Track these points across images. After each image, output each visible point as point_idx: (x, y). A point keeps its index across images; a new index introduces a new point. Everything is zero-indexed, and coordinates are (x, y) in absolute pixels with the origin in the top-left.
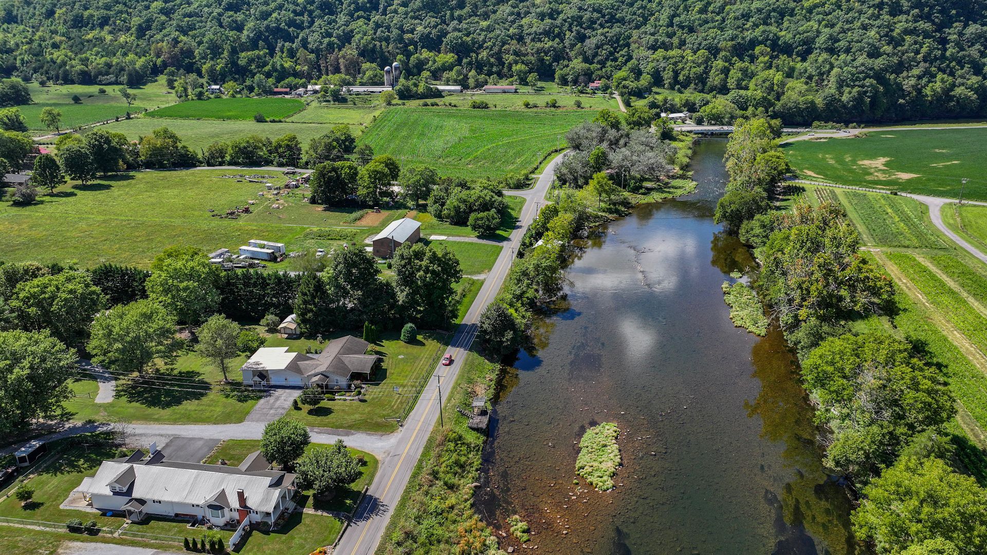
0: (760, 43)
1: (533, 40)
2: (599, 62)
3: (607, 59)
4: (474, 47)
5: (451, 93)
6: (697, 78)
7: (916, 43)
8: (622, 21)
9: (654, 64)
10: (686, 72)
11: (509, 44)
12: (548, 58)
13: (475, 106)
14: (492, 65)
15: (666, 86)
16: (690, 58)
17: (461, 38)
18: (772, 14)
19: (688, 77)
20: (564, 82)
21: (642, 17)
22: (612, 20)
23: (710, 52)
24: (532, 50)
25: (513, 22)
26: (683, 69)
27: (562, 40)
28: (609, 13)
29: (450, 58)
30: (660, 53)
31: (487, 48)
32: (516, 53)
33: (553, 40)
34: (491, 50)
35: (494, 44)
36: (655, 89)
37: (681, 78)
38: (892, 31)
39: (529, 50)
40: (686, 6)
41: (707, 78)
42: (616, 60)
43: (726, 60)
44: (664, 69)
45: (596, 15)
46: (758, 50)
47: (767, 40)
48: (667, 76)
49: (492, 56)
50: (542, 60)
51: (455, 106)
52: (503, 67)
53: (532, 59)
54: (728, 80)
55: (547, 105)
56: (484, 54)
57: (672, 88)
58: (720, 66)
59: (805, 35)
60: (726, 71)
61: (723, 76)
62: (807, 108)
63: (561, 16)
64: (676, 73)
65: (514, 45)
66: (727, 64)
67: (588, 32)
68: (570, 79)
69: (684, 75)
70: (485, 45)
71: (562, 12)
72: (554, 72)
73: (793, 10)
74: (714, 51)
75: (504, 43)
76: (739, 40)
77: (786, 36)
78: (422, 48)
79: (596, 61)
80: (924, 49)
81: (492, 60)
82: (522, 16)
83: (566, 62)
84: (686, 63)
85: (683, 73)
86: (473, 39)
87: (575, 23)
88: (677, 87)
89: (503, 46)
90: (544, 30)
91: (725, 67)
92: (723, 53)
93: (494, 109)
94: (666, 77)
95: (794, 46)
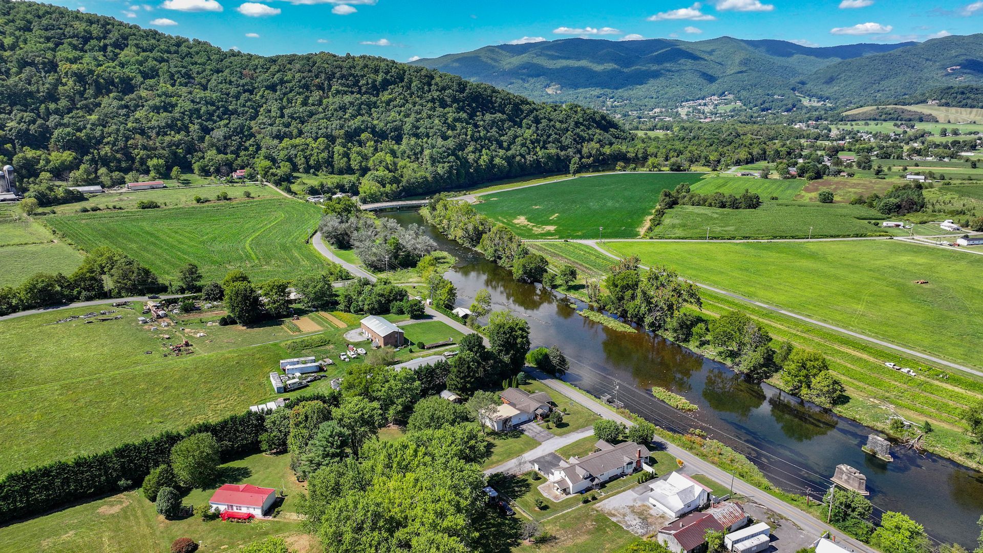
0: (363, 131)
1: (158, 134)
2: (232, 153)
3: (238, 149)
4: (90, 142)
5: (94, 194)
6: (324, 163)
7: (463, 128)
8: (234, 112)
9: (285, 152)
10: (314, 157)
11: (133, 139)
12: (181, 151)
13: (144, 207)
14: (119, 161)
15: (301, 170)
16: (314, 145)
17: (74, 135)
18: (363, 106)
19: (318, 161)
20: (205, 172)
21: (252, 108)
22: (228, 113)
23: (327, 139)
24: (162, 144)
25: (127, 116)
26: (311, 155)
27: (188, 132)
28: (223, 106)
29: (67, 156)
30: (286, 142)
31: (108, 143)
32: (145, 148)
33: (179, 133)
34: (114, 145)
35: (116, 139)
36: (295, 174)
37: (312, 162)
38: (447, 119)
39: (158, 144)
40: (288, 99)
41: (332, 161)
42: (246, 149)
43: (344, 146)
44: (296, 155)
45: (211, 108)
46: (364, 136)
47: (367, 128)
48: (300, 161)
49: (117, 152)
50: (175, 154)
51: (120, 208)
52: (133, 162)
53: (166, 153)
54: (351, 162)
55: (219, 199)
56: (106, 150)
57: (307, 171)
58: (341, 151)
59: (395, 123)
60: (346, 155)
61: (345, 159)
62: (424, 181)
63: (177, 109)
64: (307, 159)
65: (139, 140)
66: (345, 149)
67: (209, 124)
68: (212, 170)
69: (314, 160)
70: (105, 140)
71: (176, 105)
72: (190, 164)
73: (375, 103)
74: (332, 139)
75: (128, 139)
76: (346, 129)
77: (380, 125)
78: (23, 145)
79: (229, 151)
80: (469, 133)
81: (118, 156)
82: (132, 109)
83: (200, 154)
84: (312, 150)
85: (312, 158)
86: (87, 135)
87: (195, 116)
88: (312, 171)
89: (127, 141)
90: (167, 123)
91: (345, 152)
92: (339, 141)
93: (165, 207)
94: (299, 163)
95: (388, 132)
